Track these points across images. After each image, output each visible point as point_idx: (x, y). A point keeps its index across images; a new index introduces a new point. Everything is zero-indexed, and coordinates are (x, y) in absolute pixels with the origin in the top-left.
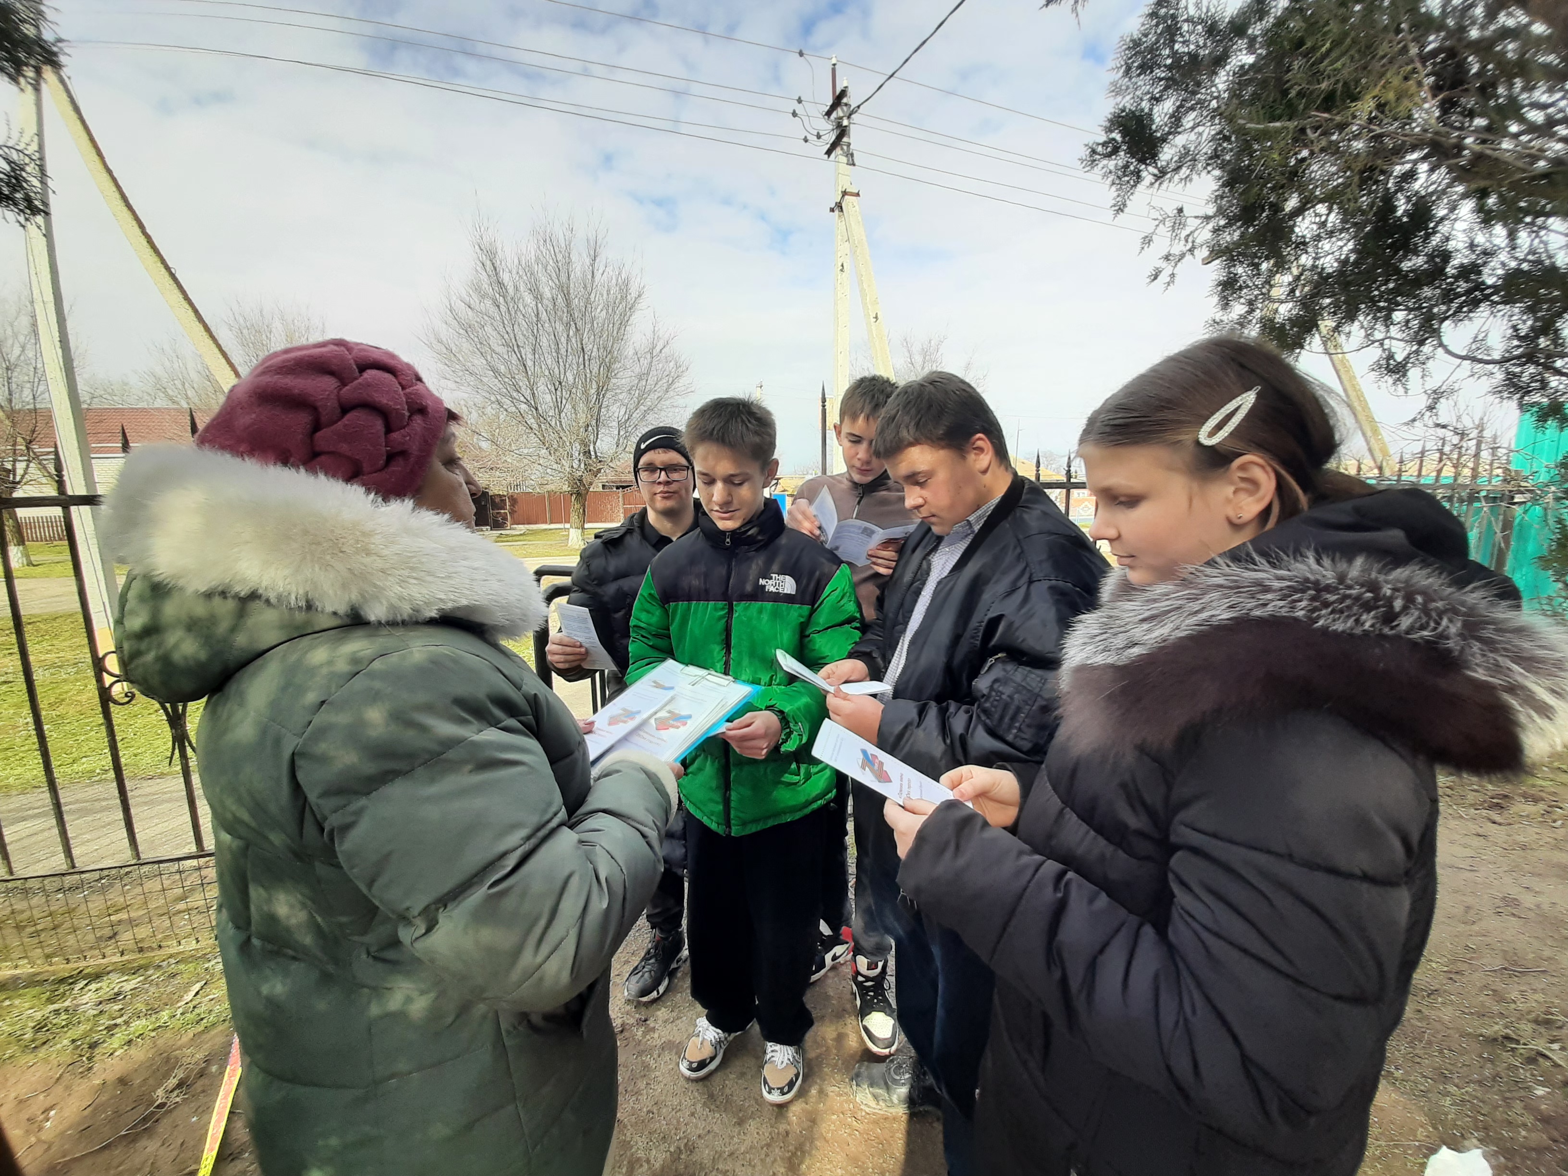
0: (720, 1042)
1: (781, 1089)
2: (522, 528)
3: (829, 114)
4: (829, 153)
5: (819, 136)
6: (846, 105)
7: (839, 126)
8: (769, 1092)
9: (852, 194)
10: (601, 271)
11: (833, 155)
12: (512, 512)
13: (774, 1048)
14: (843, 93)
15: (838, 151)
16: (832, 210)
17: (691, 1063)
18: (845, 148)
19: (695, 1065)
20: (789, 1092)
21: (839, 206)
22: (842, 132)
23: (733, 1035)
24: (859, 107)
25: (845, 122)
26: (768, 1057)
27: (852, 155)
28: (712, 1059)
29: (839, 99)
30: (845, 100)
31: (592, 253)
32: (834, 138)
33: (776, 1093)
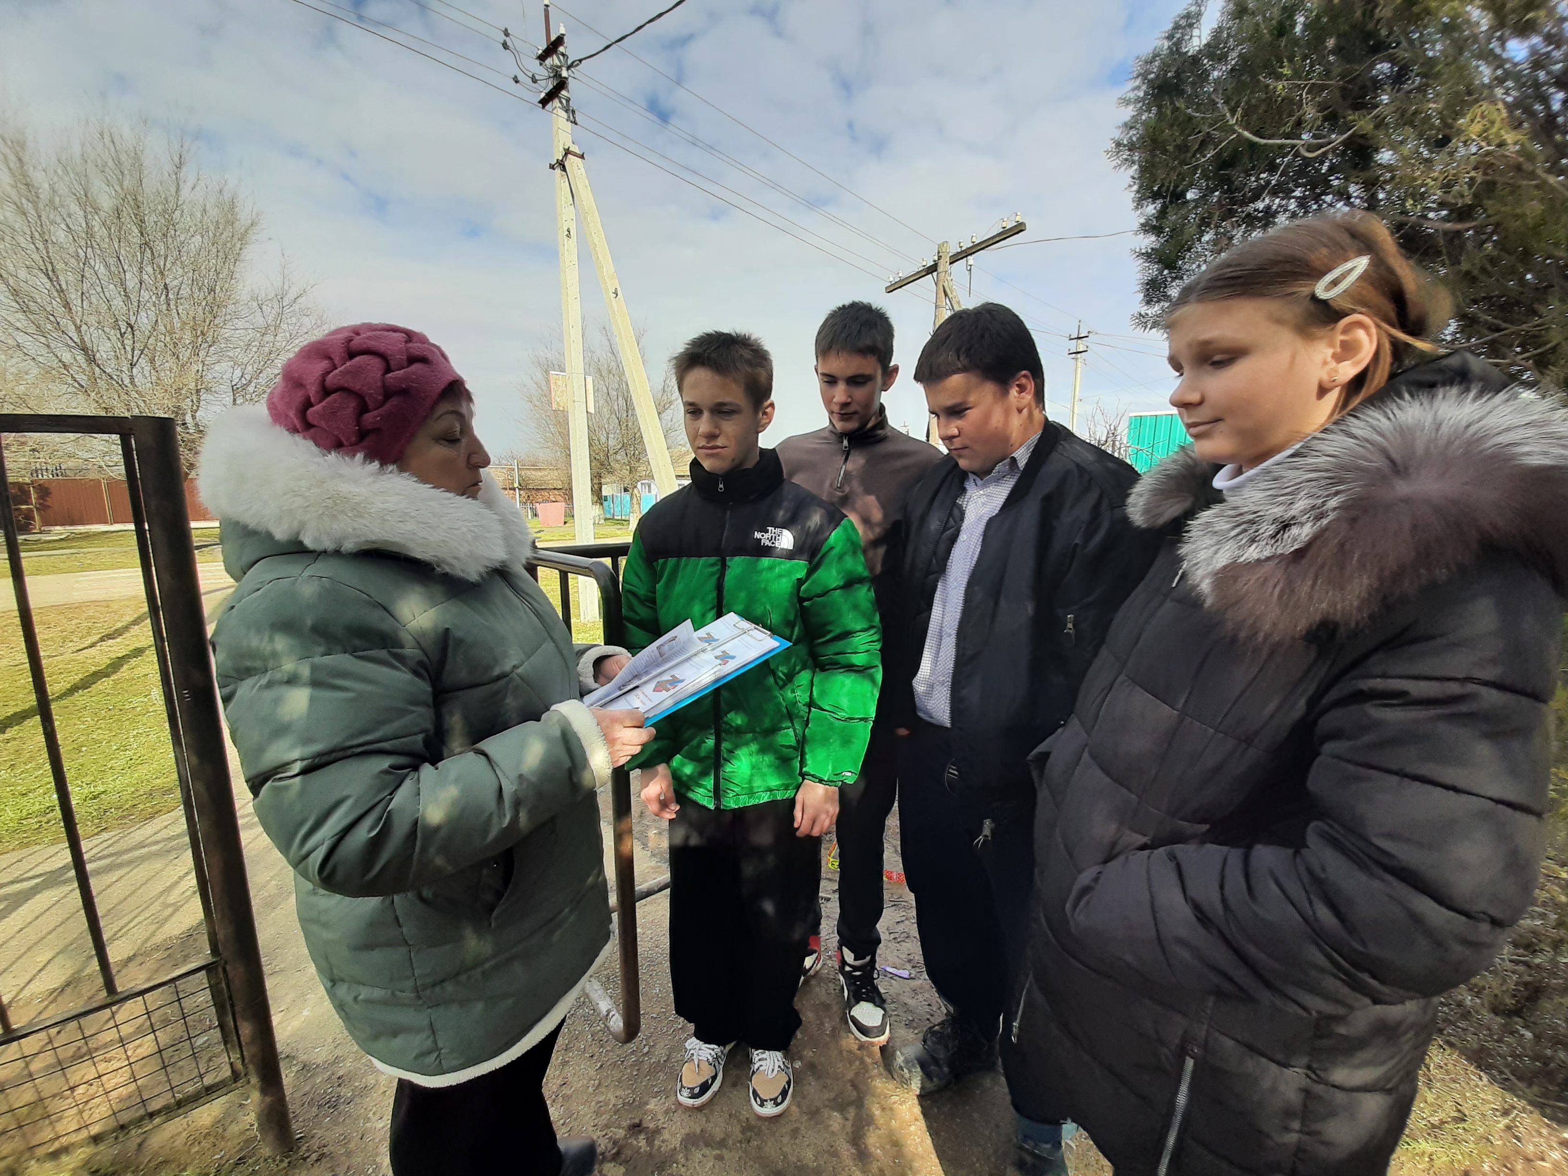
0: (717, 1058)
1: (774, 1100)
2: (59, 531)
3: (542, 58)
4: (544, 102)
5: (534, 81)
6: (563, 55)
7: (557, 75)
8: (762, 1105)
9: (575, 155)
10: (189, 184)
11: (549, 106)
12: (43, 508)
13: (761, 1056)
14: (560, 40)
15: (556, 103)
16: (552, 167)
17: (692, 1089)
18: (564, 102)
19: (697, 1090)
20: (782, 1101)
21: (562, 165)
22: (561, 85)
23: (728, 1047)
24: (580, 61)
25: (564, 73)
26: (756, 1066)
27: (573, 112)
28: (714, 1078)
29: (554, 47)
30: (561, 49)
31: (177, 160)
32: (551, 87)
33: (769, 1105)
